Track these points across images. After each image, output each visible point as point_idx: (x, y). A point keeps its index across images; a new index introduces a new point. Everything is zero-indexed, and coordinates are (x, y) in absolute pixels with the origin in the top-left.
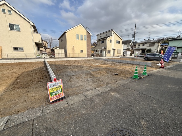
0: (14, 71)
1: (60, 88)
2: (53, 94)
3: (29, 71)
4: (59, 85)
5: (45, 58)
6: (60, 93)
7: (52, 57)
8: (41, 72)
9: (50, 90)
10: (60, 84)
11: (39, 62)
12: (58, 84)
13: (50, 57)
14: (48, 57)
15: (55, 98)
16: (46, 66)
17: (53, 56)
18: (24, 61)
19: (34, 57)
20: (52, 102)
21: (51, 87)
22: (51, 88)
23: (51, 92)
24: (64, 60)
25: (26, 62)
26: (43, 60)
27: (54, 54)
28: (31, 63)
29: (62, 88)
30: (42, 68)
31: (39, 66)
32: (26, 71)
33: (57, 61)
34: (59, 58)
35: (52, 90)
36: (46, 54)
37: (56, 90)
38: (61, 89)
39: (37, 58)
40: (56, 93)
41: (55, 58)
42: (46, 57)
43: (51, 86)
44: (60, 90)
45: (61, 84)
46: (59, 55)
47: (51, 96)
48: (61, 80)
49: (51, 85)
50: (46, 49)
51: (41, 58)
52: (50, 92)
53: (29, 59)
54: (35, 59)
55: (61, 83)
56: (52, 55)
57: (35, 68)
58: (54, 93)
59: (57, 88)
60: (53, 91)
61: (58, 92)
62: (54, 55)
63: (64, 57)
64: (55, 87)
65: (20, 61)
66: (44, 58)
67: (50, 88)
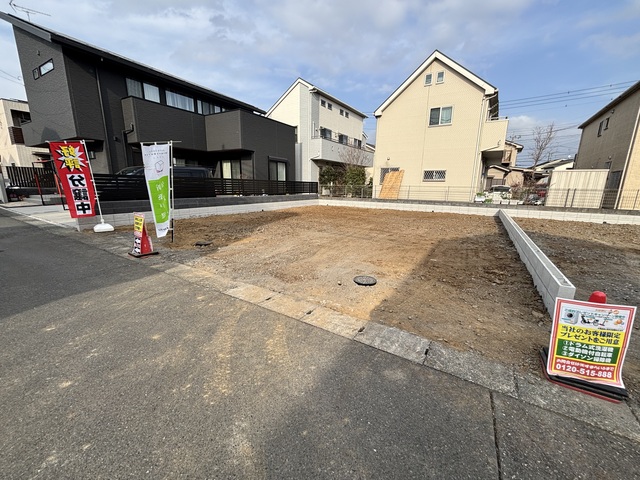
0: (421, 232)
1: (609, 341)
2: (572, 349)
3: (456, 240)
4: (610, 325)
5: (501, 205)
6: (603, 360)
7: (529, 204)
8: (492, 251)
9: (560, 329)
10: (618, 327)
11: (479, 217)
12: (606, 319)
13: (521, 203)
14: (514, 202)
15: (575, 370)
16: (504, 233)
17: (537, 200)
18: (438, 209)
19: (467, 199)
20: (557, 377)
21: (573, 319)
22: (569, 325)
23: (565, 338)
24: (594, 221)
25: (443, 211)
26: (491, 212)
27: (542, 193)
28: (456, 216)
29: (620, 345)
30: (492, 239)
31: (482, 231)
32: (448, 238)
33: (551, 221)
34: (563, 209)
35: (572, 334)
36: (507, 190)
37: (586, 341)
38: (616, 351)
39: (475, 204)
40: (586, 352)
41: (543, 207)
42: (505, 202)
43: (571, 316)
44: (612, 350)
45: (624, 327)
46: (570, 198)
47: (560, 352)
48: (632, 311)
49: (574, 314)
50: (506, 173)
51: (487, 203)
52: (559, 336)
53: (453, 204)
54: (468, 204)
55: (625, 321)
56: (531, 196)
57: (470, 232)
58: (574, 346)
59: (596, 333)
60: (573, 339)
61: (598, 354)
62: (544, 195)
63: (597, 204)
64: (592, 328)
65: (429, 208)
66: (496, 206)
67: (562, 323)
